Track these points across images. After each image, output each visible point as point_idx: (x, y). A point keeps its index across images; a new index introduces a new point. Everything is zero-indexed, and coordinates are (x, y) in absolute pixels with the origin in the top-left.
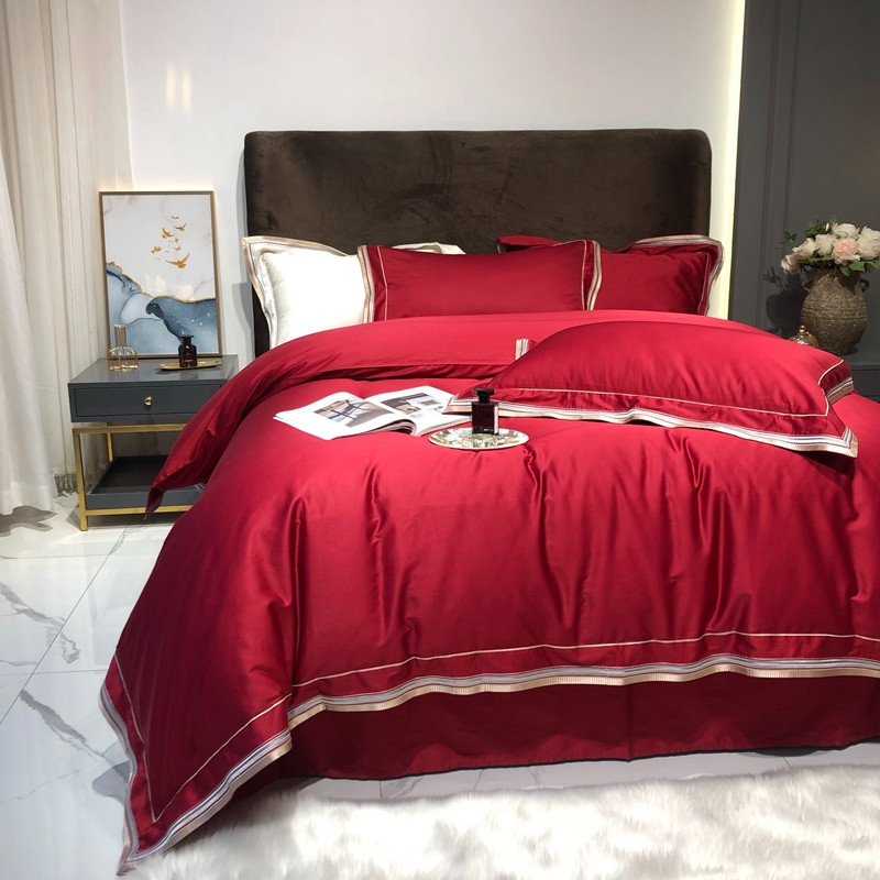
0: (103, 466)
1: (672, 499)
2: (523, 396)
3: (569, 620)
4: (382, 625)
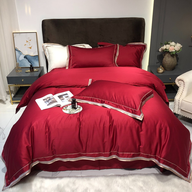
0: (18, 89)
1: (105, 127)
2: (84, 98)
3: (84, 149)
4: (48, 150)
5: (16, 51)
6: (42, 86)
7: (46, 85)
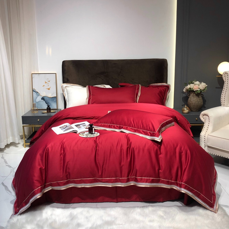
0: (32, 133)
1: (123, 149)
3: (100, 174)
4: (62, 173)
5: (33, 92)
6: (59, 118)
7: (63, 117)
